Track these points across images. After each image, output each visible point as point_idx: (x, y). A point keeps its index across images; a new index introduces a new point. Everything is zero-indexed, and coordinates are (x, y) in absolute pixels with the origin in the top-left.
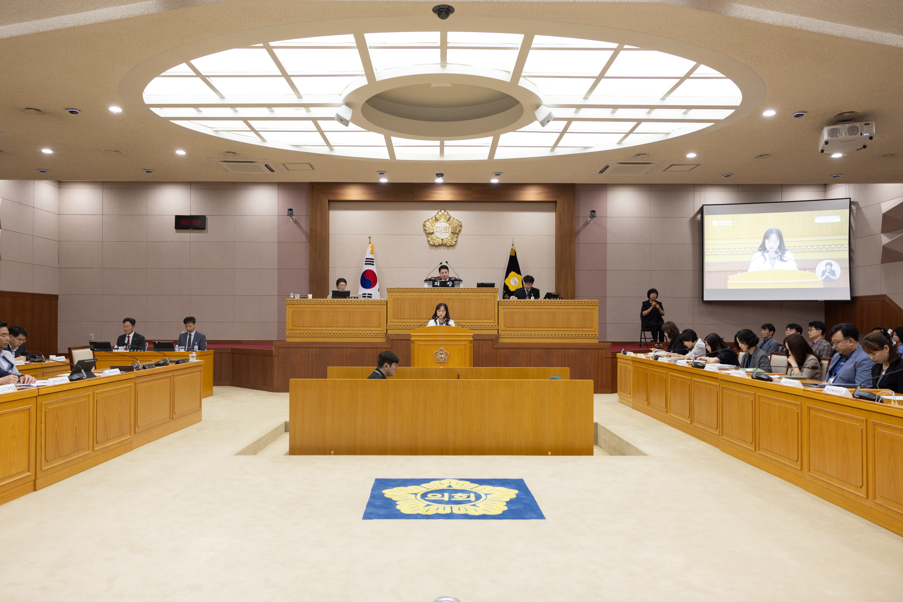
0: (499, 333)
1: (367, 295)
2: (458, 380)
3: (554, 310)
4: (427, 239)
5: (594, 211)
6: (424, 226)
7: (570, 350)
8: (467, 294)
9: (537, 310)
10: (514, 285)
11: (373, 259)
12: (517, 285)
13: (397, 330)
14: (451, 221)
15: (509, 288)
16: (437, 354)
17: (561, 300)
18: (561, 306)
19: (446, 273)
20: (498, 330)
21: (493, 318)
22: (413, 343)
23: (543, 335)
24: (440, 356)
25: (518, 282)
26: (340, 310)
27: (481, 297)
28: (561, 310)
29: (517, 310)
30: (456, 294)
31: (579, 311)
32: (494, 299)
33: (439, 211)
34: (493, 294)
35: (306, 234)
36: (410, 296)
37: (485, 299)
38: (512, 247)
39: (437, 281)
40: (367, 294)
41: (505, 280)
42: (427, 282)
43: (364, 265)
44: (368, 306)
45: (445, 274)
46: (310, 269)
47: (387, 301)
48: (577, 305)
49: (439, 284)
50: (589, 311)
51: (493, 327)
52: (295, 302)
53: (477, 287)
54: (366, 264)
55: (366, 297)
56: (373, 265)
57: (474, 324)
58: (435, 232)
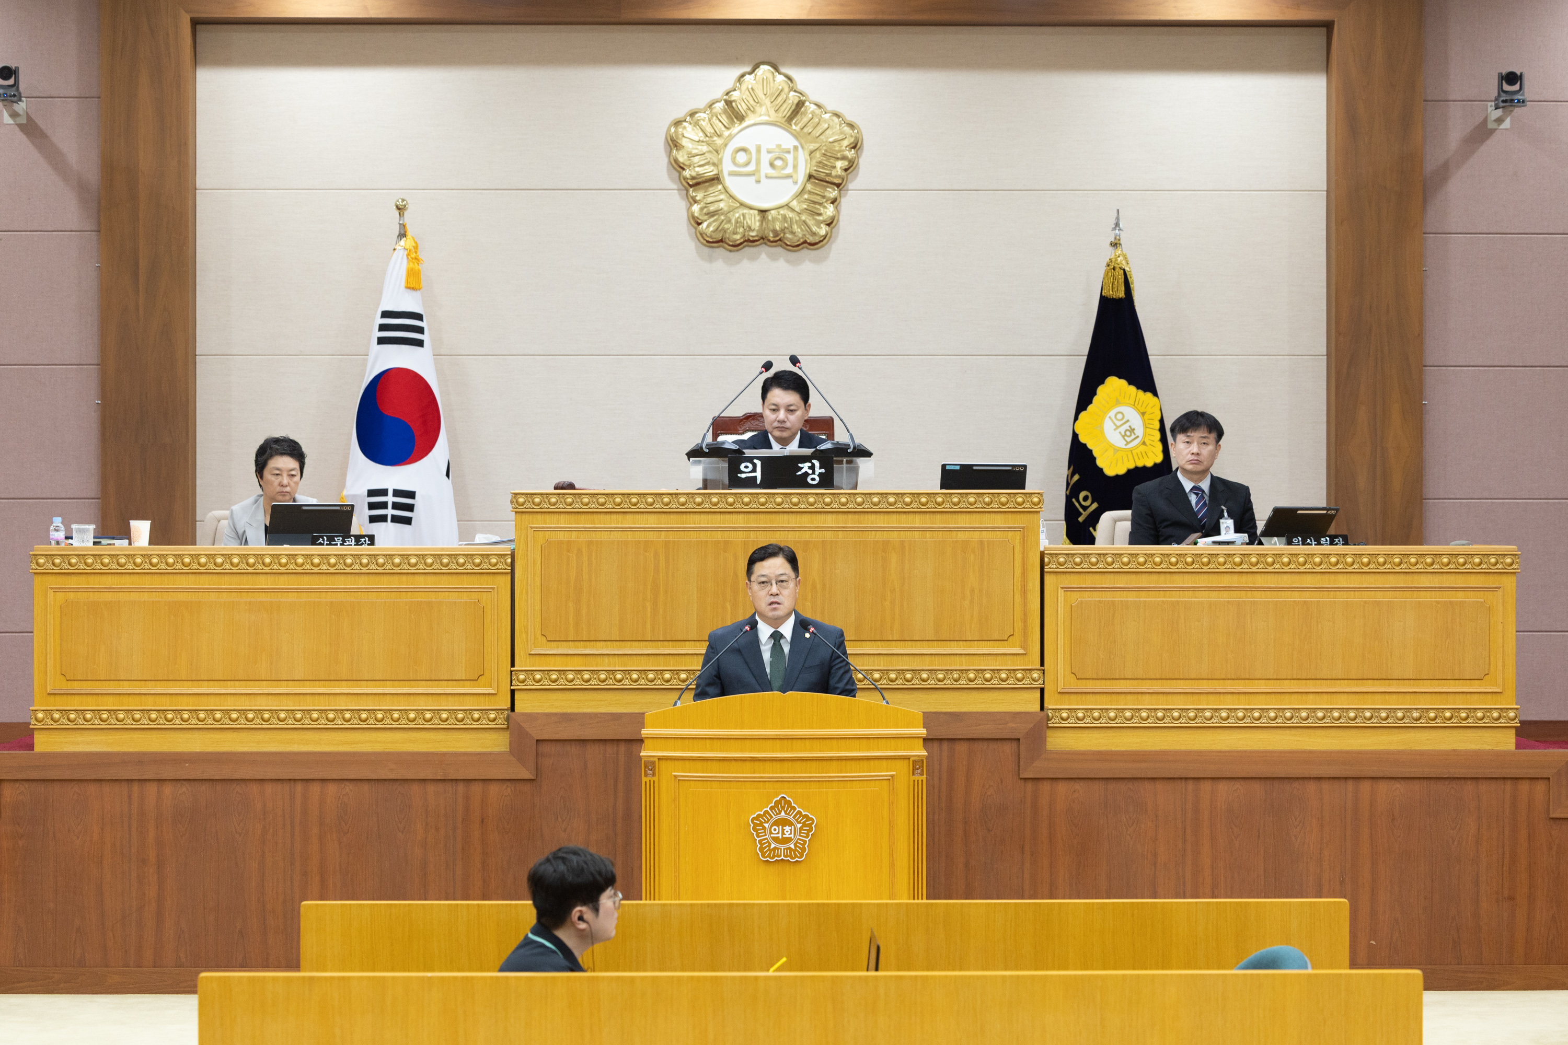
0: (1046, 705)
1: (390, 499)
2: (872, 973)
3: (1306, 597)
4: (689, 209)
5: (1512, 78)
6: (673, 143)
7: (1383, 787)
8: (894, 521)
9: (1225, 597)
10: (1120, 443)
11: (419, 317)
12: (1137, 447)
13: (559, 695)
14: (805, 120)
15: (1095, 459)
16: (761, 824)
17: (1340, 548)
18: (1340, 577)
19: (790, 410)
20: (1042, 690)
21: (1016, 634)
22: (654, 775)
23: (1256, 715)
24: (777, 832)
25: (1139, 431)
26: (291, 598)
27: (961, 536)
28: (1342, 597)
29: (1131, 597)
30: (841, 521)
31: (1426, 597)
32: (1023, 541)
33: (748, 69)
34: (1020, 521)
35: (81, 188)
36: (624, 530)
37: (981, 542)
38: (1109, 253)
39: (750, 460)
40: (390, 493)
41: (1076, 418)
42: (700, 462)
43: (376, 348)
44: (421, 582)
45: (782, 414)
46: (102, 364)
47: (513, 556)
48: (1414, 569)
49: (758, 474)
50: (1471, 597)
51: (1019, 676)
52: (73, 561)
53: (942, 488)
54: (381, 341)
55: (384, 505)
56: (420, 343)
57: (926, 664)
58: (725, 173)
